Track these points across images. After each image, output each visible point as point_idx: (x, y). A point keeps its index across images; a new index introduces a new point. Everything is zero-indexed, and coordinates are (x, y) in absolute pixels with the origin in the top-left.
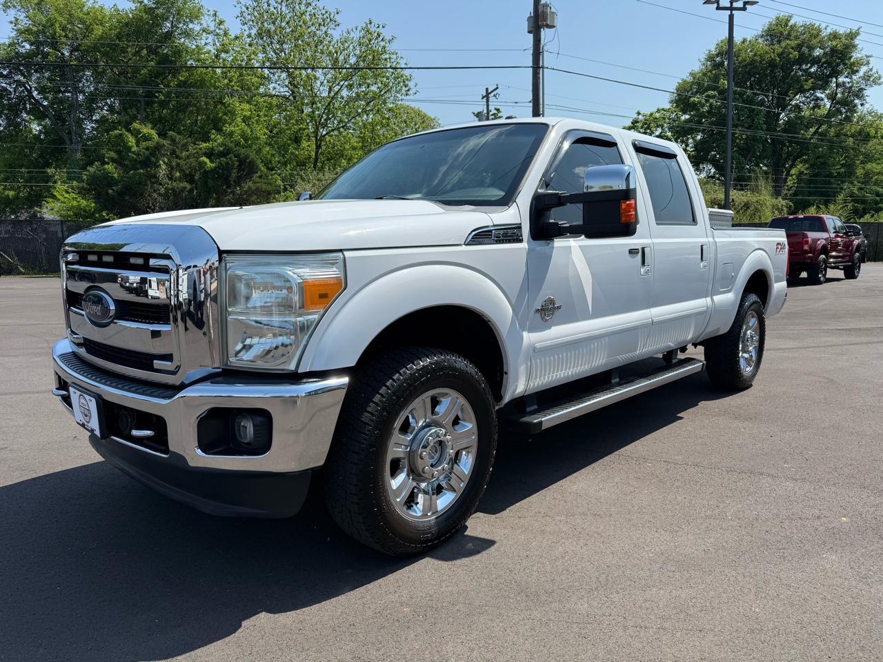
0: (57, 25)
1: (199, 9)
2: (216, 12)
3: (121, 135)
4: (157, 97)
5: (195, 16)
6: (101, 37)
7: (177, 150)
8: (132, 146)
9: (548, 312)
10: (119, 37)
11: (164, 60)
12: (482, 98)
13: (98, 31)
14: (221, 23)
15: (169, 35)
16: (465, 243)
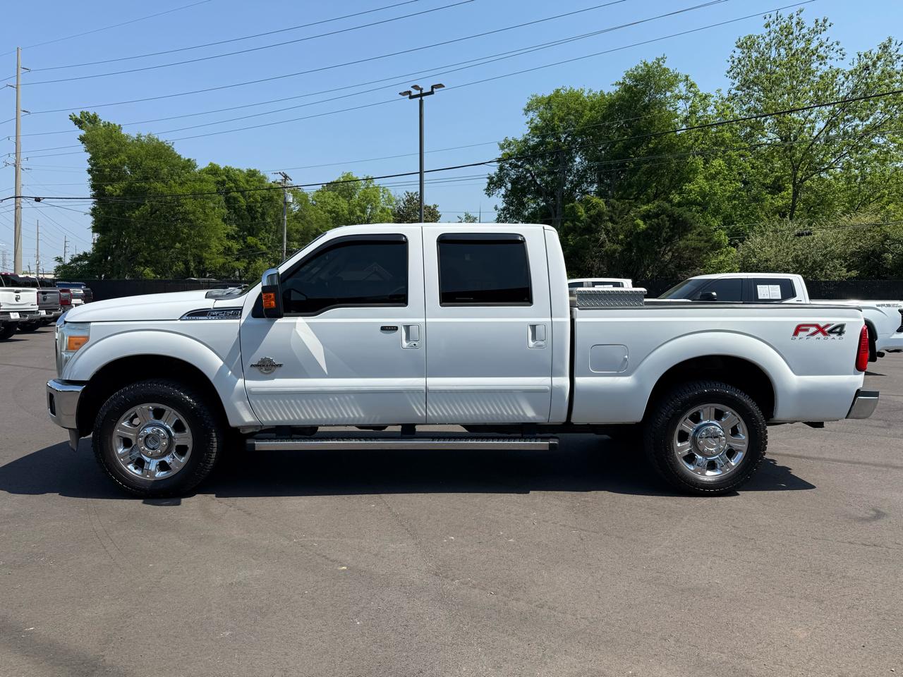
0: (556, 118)
1: (677, 77)
2: (687, 77)
3: (573, 207)
4: (628, 166)
5: (671, 84)
6: (588, 121)
7: (614, 216)
8: (581, 216)
9: (267, 367)
10: (604, 118)
11: (638, 131)
13: (588, 115)
14: (692, 85)
15: (646, 107)
16: (181, 319)
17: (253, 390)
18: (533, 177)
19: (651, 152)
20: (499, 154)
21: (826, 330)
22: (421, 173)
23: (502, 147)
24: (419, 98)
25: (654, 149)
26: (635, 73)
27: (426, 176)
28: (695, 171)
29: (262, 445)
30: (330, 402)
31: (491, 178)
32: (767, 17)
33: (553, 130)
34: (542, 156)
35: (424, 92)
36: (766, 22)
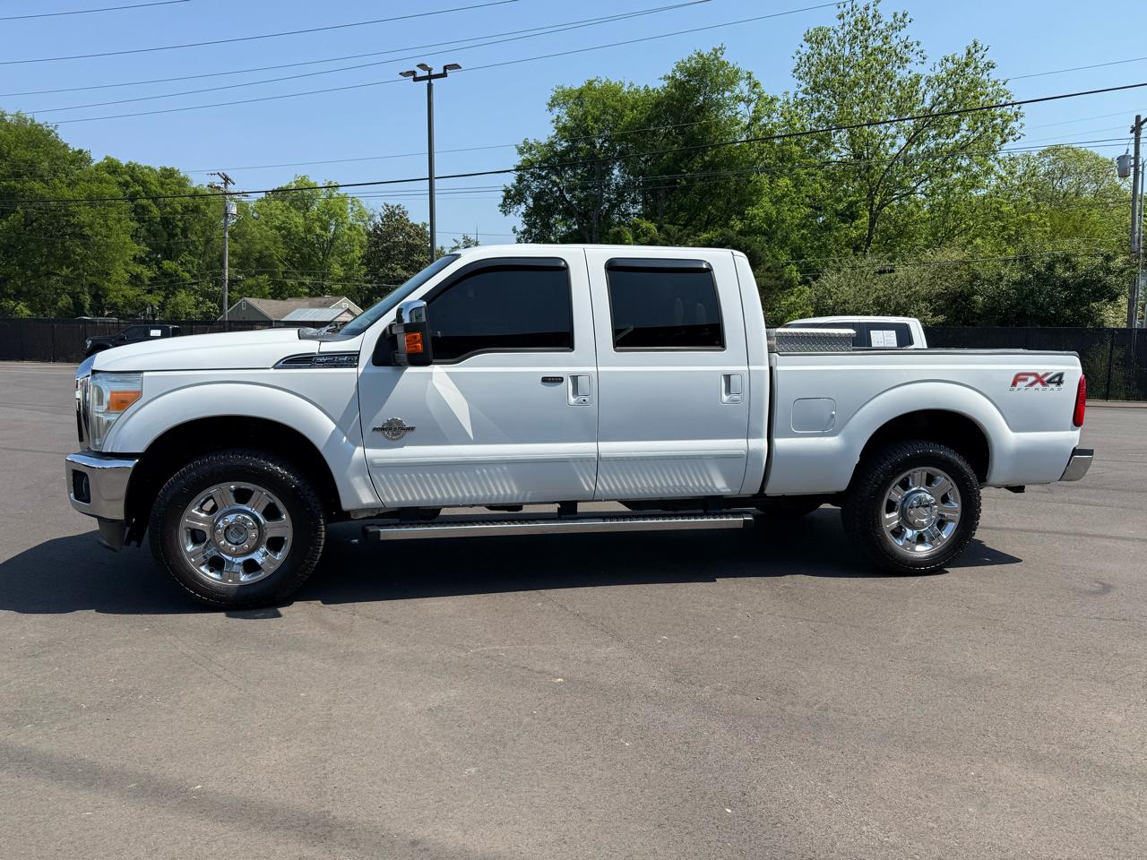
0: (589, 118)
1: (737, 72)
2: (750, 74)
3: (618, 232)
4: (679, 184)
5: (731, 81)
6: (630, 123)
9: (395, 431)
10: (649, 120)
11: (691, 139)
12: (1131, 132)
13: (629, 116)
14: (756, 85)
15: (701, 109)
16: (275, 367)
17: (377, 461)
18: (561, 191)
19: (706, 166)
20: (518, 160)
21: (1046, 379)
22: (431, 179)
23: (521, 152)
24: (427, 82)
25: (711, 162)
26: (688, 65)
27: (437, 183)
28: (758, 192)
29: (390, 533)
30: (477, 476)
31: (507, 191)
32: (842, 5)
33: (586, 132)
34: (573, 167)
35: (433, 73)
36: (839, 12)
